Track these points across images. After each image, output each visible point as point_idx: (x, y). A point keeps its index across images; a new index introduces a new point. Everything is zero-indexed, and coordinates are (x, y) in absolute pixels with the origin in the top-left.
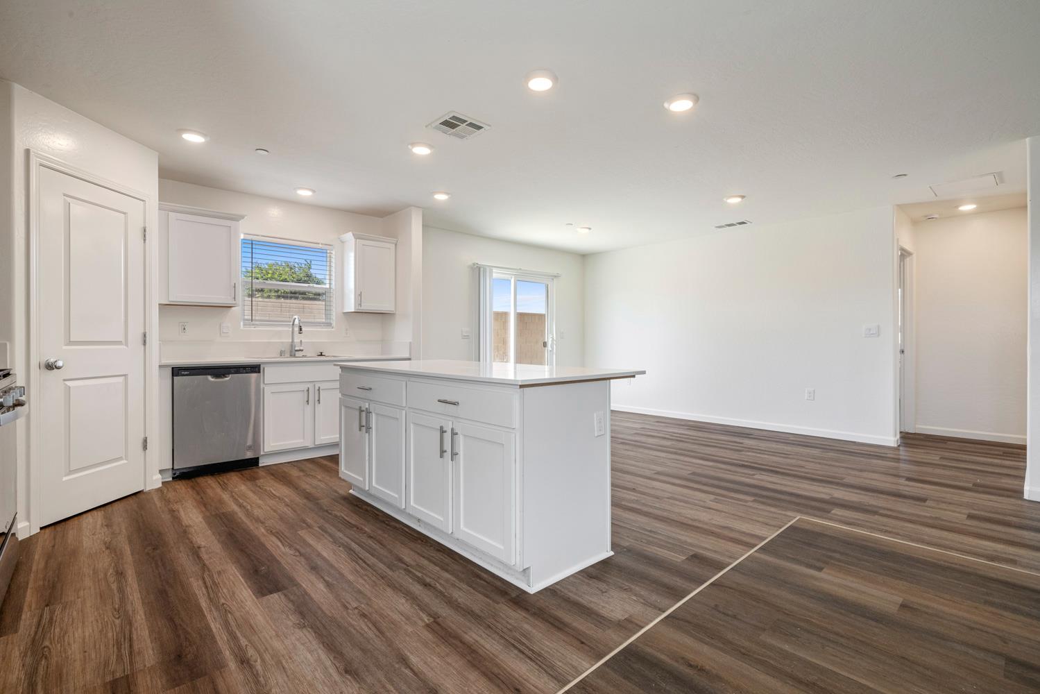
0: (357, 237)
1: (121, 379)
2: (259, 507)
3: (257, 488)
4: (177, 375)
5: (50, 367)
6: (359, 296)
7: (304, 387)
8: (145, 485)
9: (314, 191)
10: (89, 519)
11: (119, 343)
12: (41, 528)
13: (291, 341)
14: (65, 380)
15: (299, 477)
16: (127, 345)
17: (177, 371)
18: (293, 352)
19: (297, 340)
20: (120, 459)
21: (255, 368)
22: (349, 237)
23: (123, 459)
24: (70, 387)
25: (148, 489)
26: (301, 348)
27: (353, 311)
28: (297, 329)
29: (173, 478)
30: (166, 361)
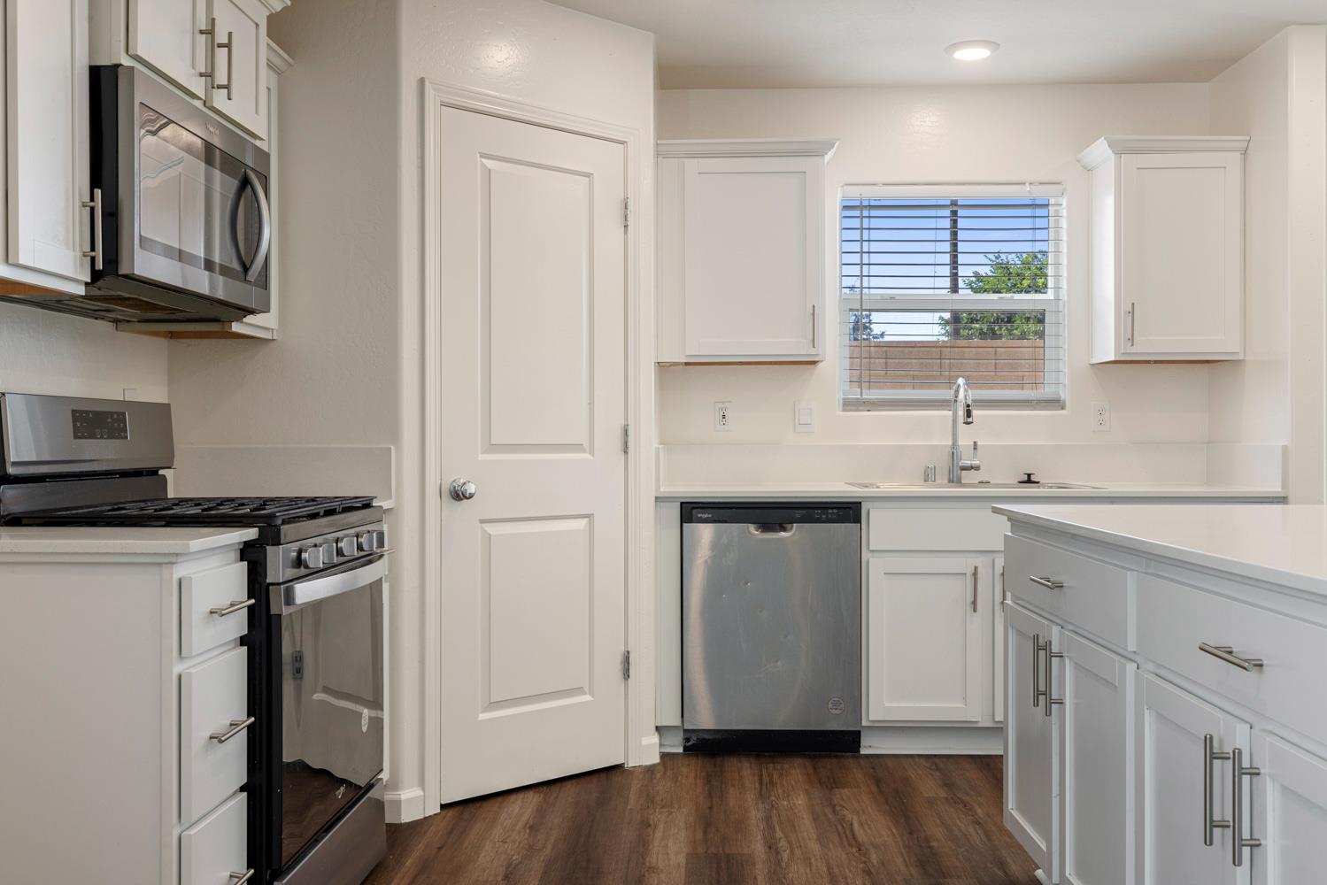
0: (1120, 150)
1: (583, 523)
2: (807, 861)
3: (828, 810)
4: (690, 521)
5: (458, 495)
6: (1129, 316)
7: (965, 564)
8: (626, 756)
9: (994, 45)
10: (515, 806)
11: (577, 448)
12: (443, 807)
13: (950, 443)
14: (482, 521)
15: (931, 802)
16: (592, 453)
17: (691, 511)
18: (957, 471)
19: (965, 441)
20: (578, 691)
21: (848, 512)
22: (1100, 151)
23: (585, 693)
24: (490, 535)
25: (631, 764)
26: (975, 462)
27: (1112, 358)
28: (961, 413)
29: (686, 749)
30: (665, 490)
